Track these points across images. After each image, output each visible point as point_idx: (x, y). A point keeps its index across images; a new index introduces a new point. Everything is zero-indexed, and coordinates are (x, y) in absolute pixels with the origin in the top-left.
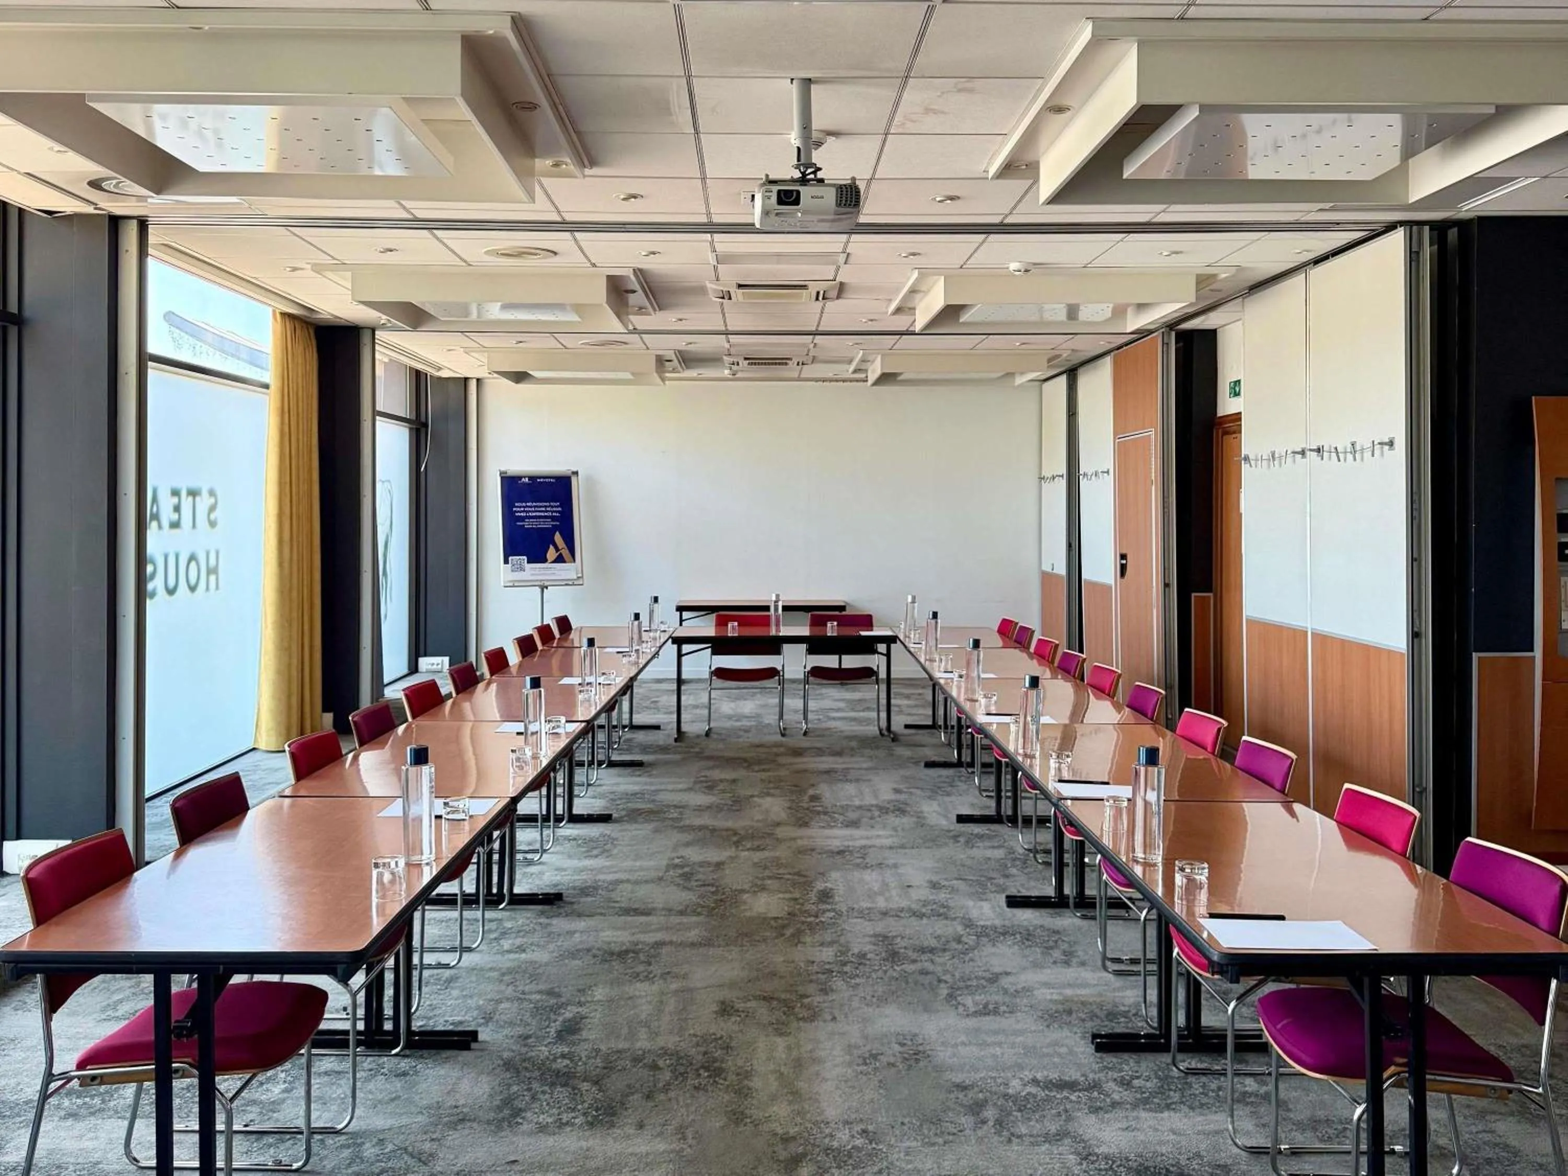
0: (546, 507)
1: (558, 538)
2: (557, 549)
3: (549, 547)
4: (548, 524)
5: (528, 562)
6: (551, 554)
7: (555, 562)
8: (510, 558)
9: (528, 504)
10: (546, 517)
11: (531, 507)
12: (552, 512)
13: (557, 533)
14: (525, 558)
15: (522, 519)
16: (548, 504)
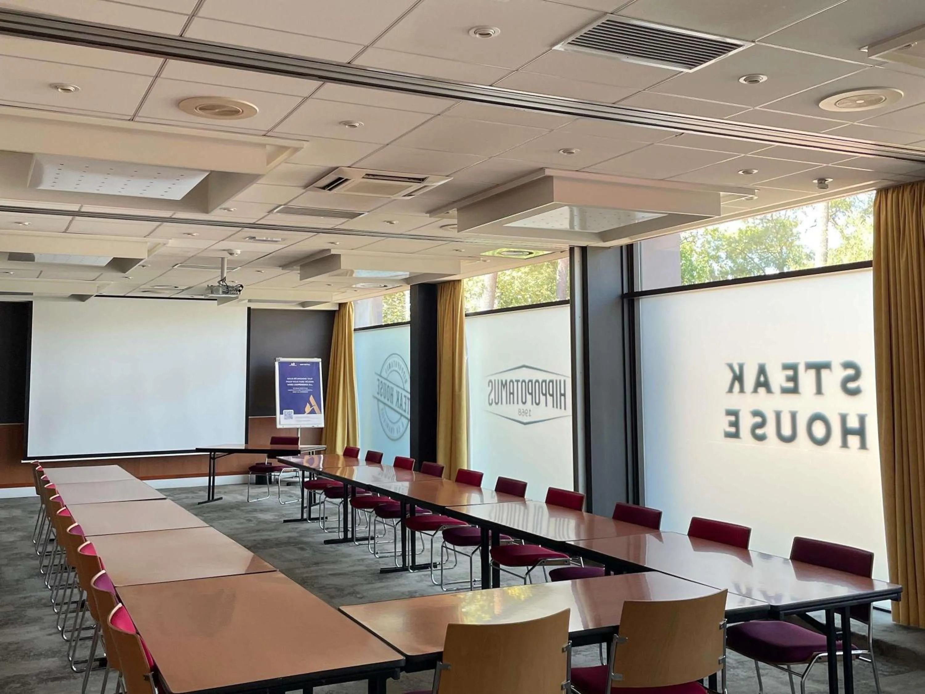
0: (305, 380)
1: (312, 399)
2: (311, 406)
3: (306, 404)
4: (306, 391)
5: (294, 414)
6: (308, 409)
7: (309, 413)
8: (284, 411)
9: (295, 379)
10: (306, 386)
11: (296, 380)
12: (308, 383)
13: (311, 396)
14: (293, 411)
15: (291, 387)
16: (306, 379)
